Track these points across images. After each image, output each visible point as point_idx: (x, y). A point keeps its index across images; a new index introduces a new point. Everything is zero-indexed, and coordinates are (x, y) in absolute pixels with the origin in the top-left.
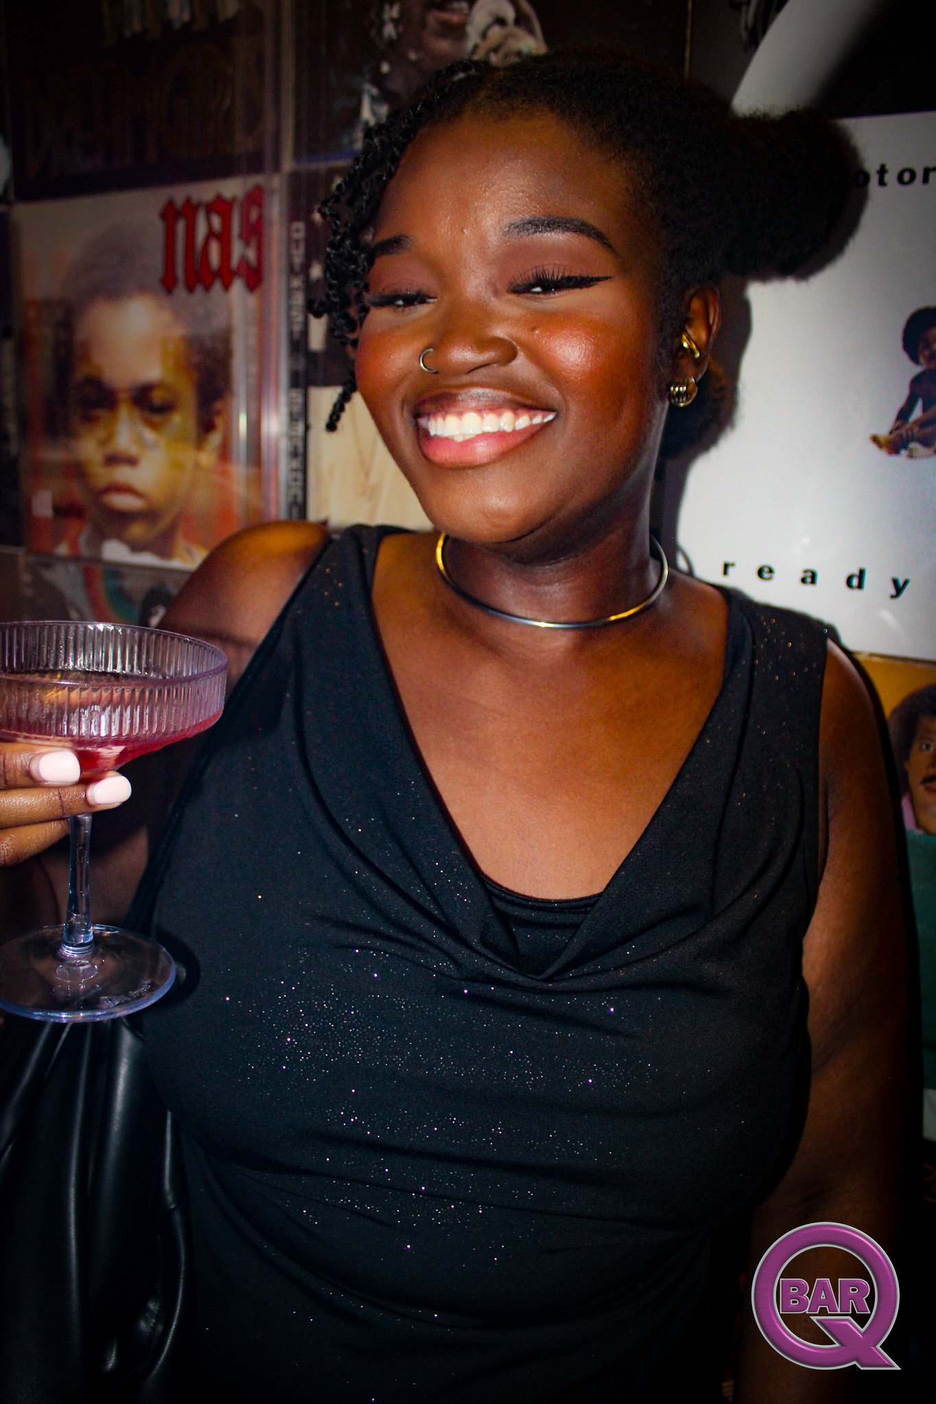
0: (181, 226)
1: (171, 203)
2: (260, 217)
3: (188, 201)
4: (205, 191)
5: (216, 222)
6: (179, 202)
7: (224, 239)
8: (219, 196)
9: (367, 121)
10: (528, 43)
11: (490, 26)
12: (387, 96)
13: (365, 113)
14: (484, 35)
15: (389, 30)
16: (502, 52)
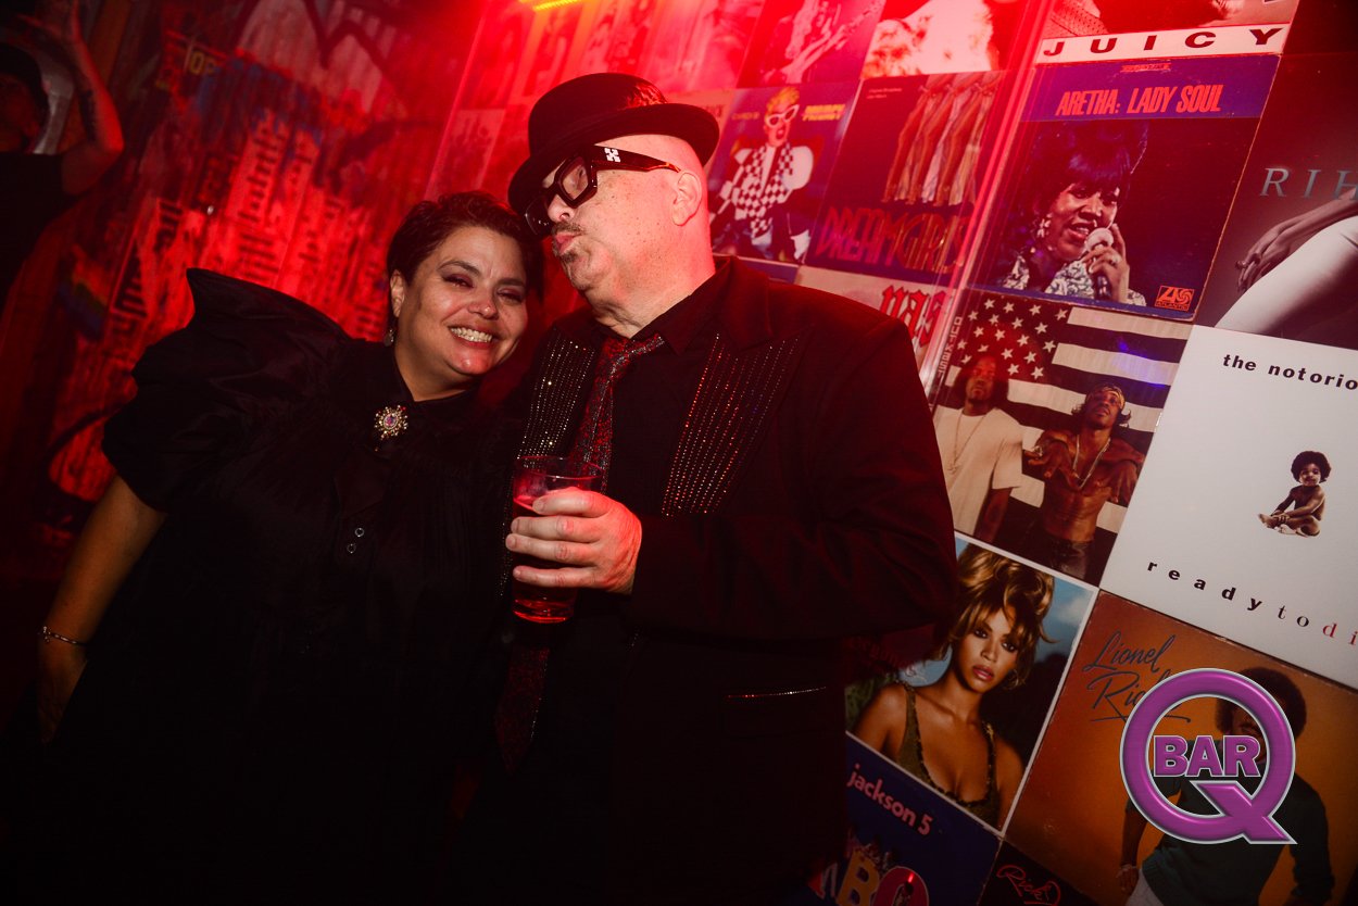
0: (893, 301)
1: (891, 287)
2: (939, 308)
3: (902, 289)
4: (913, 287)
5: (914, 304)
6: (896, 288)
7: (915, 314)
8: (919, 291)
9: (1014, 275)
10: (1116, 257)
11: (1097, 244)
12: (1029, 265)
13: (1015, 271)
14: (1093, 248)
15: (1041, 232)
16: (1100, 259)
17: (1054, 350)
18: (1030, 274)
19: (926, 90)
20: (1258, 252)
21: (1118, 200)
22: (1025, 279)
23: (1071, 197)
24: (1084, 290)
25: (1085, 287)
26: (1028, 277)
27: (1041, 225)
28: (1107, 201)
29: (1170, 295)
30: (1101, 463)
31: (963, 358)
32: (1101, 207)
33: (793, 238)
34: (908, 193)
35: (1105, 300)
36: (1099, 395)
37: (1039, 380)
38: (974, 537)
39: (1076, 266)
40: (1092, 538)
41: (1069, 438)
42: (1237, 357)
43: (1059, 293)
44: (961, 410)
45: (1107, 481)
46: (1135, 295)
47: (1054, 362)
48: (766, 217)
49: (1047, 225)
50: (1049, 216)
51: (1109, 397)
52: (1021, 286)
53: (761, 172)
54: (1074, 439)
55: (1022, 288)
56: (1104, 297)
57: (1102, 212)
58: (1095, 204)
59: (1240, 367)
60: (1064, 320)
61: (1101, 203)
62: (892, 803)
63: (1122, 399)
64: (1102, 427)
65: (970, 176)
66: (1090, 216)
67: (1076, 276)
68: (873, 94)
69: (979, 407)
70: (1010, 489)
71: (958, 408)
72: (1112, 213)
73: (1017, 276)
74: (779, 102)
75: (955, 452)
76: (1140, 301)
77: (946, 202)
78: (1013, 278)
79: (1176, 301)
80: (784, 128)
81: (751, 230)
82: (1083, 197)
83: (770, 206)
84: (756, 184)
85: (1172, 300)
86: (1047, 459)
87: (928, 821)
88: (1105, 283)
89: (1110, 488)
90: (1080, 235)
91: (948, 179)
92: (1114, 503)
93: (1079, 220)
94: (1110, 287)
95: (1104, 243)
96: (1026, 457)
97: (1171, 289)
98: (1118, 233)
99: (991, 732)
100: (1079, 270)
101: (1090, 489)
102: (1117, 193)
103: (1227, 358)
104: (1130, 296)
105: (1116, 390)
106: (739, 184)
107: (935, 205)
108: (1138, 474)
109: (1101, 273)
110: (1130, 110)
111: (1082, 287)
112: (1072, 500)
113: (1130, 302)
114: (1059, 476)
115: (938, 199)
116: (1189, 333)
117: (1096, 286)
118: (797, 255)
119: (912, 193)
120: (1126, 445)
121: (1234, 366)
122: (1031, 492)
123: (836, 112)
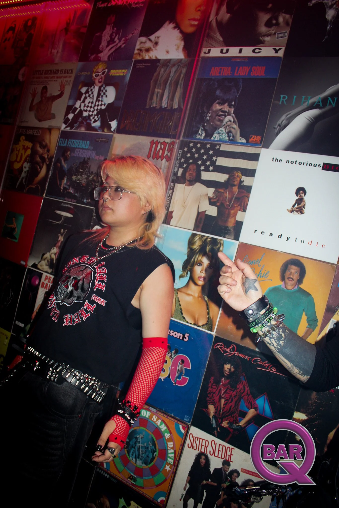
0: (154, 145)
1: (153, 140)
2: (173, 147)
3: (157, 141)
4: (161, 140)
5: (163, 146)
6: (155, 141)
7: (164, 150)
8: (164, 141)
9: (200, 134)
10: (235, 126)
11: (228, 121)
12: (205, 130)
13: (200, 132)
14: (227, 123)
15: (208, 118)
16: (229, 127)
17: (216, 160)
18: (205, 133)
19: (160, 65)
20: (280, 123)
21: (234, 106)
22: (204, 135)
23: (217, 105)
24: (225, 138)
25: (225, 137)
26: (204, 134)
27: (208, 115)
28: (230, 106)
29: (254, 138)
30: (236, 198)
31: (184, 165)
32: (228, 109)
33: (110, 123)
34: (156, 104)
35: (232, 141)
36: (233, 174)
37: (212, 171)
38: (194, 230)
39: (222, 130)
40: (235, 224)
41: (224, 190)
42: (276, 158)
43: (216, 139)
44: (185, 184)
45: (238, 204)
46: (242, 139)
47: (217, 164)
48: (97, 115)
49: (210, 115)
50: (210, 112)
51: (236, 175)
52: (202, 138)
53: (93, 96)
54: (226, 191)
55: (203, 138)
56: (232, 140)
57: (228, 110)
58: (226, 108)
59: (277, 161)
60: (219, 149)
61: (228, 107)
62: (173, 333)
63: (241, 175)
64: (235, 185)
65: (180, 98)
66: (224, 112)
67: (222, 133)
68: (138, 66)
69: (191, 183)
70: (205, 211)
71: (183, 184)
72: (232, 110)
73: (201, 134)
74: (98, 68)
75: (184, 200)
76: (244, 141)
77: (172, 107)
78: (199, 135)
79: (256, 140)
80: (102, 78)
81: (91, 120)
82: (222, 105)
83: (99, 110)
84: (91, 101)
85: (254, 140)
86: (217, 199)
87: (187, 336)
88: (232, 135)
89: (239, 206)
90: (222, 119)
91: (172, 99)
92: (241, 211)
93: (221, 113)
94: (233, 137)
95: (230, 121)
96: (210, 199)
97: (253, 136)
98: (235, 117)
99: (207, 299)
100: (222, 131)
101: (233, 207)
102: (233, 103)
103: (273, 159)
104: (241, 139)
105: (238, 172)
106: (84, 101)
107: (167, 108)
108: (248, 200)
109: (230, 132)
110: (235, 74)
111: (224, 137)
112: (227, 212)
113: (240, 141)
114: (222, 204)
115: (168, 106)
116: (261, 151)
117: (229, 136)
118: (112, 130)
119: (158, 104)
120: (244, 191)
121: (276, 161)
122: (213, 211)
123: (124, 72)
